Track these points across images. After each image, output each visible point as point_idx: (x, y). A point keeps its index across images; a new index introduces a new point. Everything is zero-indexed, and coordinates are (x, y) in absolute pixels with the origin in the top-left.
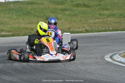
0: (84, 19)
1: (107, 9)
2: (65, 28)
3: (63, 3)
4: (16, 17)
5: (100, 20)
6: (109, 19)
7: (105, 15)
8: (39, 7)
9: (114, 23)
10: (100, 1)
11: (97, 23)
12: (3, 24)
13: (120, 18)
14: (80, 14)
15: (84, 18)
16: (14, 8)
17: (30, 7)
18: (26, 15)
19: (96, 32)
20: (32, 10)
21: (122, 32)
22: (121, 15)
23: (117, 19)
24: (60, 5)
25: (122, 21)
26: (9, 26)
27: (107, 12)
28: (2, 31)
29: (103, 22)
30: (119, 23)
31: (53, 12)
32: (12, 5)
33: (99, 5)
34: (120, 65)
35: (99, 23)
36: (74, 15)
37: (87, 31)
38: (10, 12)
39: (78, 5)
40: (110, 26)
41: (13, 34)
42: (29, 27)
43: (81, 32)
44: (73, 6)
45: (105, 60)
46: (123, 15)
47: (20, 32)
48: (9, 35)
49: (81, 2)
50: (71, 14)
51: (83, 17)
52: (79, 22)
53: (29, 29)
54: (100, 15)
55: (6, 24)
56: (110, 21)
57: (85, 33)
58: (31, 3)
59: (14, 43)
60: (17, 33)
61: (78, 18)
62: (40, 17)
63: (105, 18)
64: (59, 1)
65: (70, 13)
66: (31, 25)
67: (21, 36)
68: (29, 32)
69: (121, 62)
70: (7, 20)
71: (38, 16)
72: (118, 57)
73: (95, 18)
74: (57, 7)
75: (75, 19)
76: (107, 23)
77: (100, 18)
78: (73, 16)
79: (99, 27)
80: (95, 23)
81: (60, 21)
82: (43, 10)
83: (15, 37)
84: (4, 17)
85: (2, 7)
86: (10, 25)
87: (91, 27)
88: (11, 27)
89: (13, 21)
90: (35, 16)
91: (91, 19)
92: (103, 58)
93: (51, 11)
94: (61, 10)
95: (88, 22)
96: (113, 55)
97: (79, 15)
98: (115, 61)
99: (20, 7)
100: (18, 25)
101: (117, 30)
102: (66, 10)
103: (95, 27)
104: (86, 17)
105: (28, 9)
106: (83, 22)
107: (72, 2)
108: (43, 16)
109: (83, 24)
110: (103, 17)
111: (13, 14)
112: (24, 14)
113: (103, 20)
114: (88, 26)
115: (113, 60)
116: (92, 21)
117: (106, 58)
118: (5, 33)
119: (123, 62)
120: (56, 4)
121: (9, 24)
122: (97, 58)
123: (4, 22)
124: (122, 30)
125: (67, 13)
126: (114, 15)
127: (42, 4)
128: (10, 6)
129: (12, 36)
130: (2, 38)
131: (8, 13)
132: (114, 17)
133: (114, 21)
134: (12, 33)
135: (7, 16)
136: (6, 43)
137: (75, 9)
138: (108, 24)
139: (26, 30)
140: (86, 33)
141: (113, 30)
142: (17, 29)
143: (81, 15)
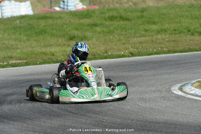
0: (125, 37)
1: (154, 23)
2: (100, 51)
3: (89, 15)
4: (25, 38)
5: (147, 38)
6: (159, 36)
7: (153, 31)
8: (56, 22)
9: (167, 42)
10: (142, 12)
11: (144, 42)
12: (10, 48)
13: (175, 34)
14: (117, 30)
15: (123, 36)
16: (22, 25)
17: (43, 23)
18: (39, 34)
19: (145, 55)
20: (47, 27)
21: (182, 54)
22: (176, 30)
23: (170, 36)
24: (85, 19)
25: (179, 39)
26: (18, 51)
27: (154, 27)
28: (11, 58)
29: (153, 41)
30: (174, 41)
31: (77, 29)
32: (18, 21)
33: (142, 16)
34: (197, 100)
35: (146, 43)
36: (109, 32)
37: (132, 54)
38: (17, 32)
39: (112, 18)
40: (163, 46)
41: (26, 63)
42: (48, 51)
43: (123, 56)
44: (106, 19)
45: (173, 93)
46: (178, 30)
47: (36, 58)
48: (21, 63)
49: (115, 14)
50: (103, 31)
51: (122, 34)
52: (118, 41)
53: (48, 54)
54: (146, 31)
55: (13, 49)
56: (162, 39)
57: (129, 56)
58: (44, 18)
59: (32, 75)
60: (32, 61)
61: (114, 36)
62: (60, 36)
63: (154, 35)
64: (83, 14)
65: (103, 29)
66: (49, 48)
67: (39, 64)
68: (49, 59)
69: (197, 96)
70: (13, 43)
71: (57, 36)
72: (191, 88)
73: (139, 35)
74: (82, 21)
75: (111, 37)
76: (158, 41)
77: (146, 36)
78: (107, 33)
79: (148, 48)
80: (141, 43)
81: (90, 42)
82: (62, 27)
83: (31, 66)
84: (10, 39)
85: (5, 25)
86: (20, 49)
87: (137, 49)
88: (22, 51)
89: (22, 44)
90: (52, 35)
91: (134, 37)
92: (169, 91)
93: (74, 28)
94: (88, 25)
95: (130, 42)
96: (182, 86)
97: (115, 31)
98: (189, 94)
99: (29, 24)
100: (31, 49)
101: (175, 52)
102: (95, 25)
103: (142, 48)
104: (126, 35)
105: (40, 25)
106: (124, 42)
107: (102, 13)
108: (64, 35)
109: (124, 43)
110: (150, 34)
111: (20, 34)
112: (36, 33)
113: (151, 37)
114: (132, 47)
115: (184, 92)
116: (135, 39)
117: (173, 90)
118: (15, 62)
119: (199, 94)
120: (79, 18)
121: (18, 49)
122: (161, 91)
123: (10, 46)
124: (182, 52)
125: (98, 29)
126: (165, 31)
127: (60, 18)
128: (15, 23)
129: (26, 65)
130: (13, 68)
131: (14, 34)
132: (166, 33)
133: (167, 40)
134: (25, 61)
135: (13, 37)
136: (22, 75)
137: (108, 23)
138: (160, 43)
139: (44, 56)
140: (131, 57)
141: (169, 52)
142: (32, 54)
143: (118, 32)
